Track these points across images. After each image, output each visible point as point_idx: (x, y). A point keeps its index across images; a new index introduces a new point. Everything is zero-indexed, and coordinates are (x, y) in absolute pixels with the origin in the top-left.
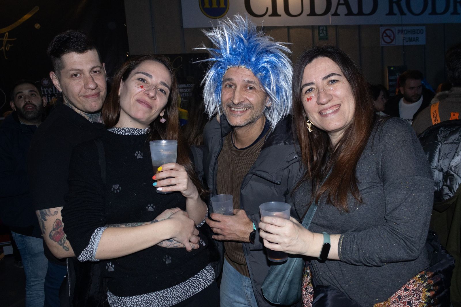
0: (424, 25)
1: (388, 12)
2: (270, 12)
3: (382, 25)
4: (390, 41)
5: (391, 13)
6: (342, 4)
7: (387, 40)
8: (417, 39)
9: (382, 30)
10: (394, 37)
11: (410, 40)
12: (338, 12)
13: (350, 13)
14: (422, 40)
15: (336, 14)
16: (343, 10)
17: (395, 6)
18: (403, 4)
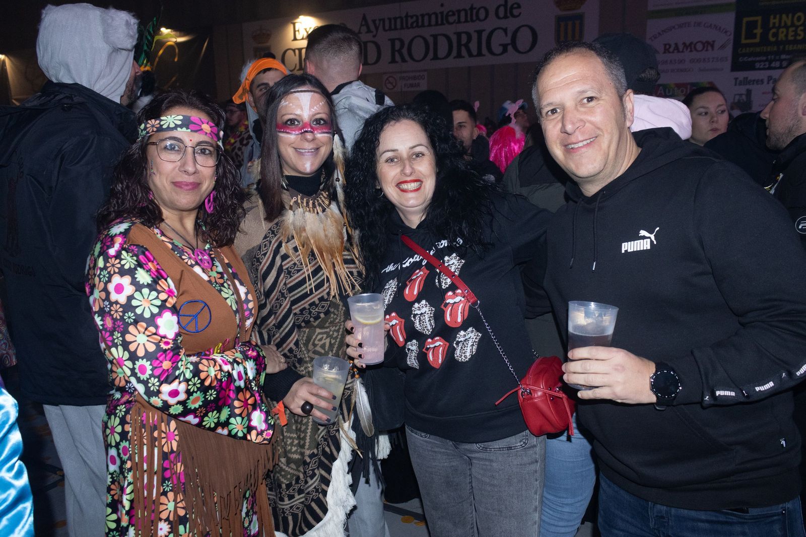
0: (425, 71)
1: (390, 61)
2: (298, 67)
3: (385, 73)
4: (392, 87)
5: (393, 61)
7: (390, 86)
8: (418, 85)
9: (385, 77)
10: (396, 84)
11: (412, 85)
14: (424, 85)
17: (397, 54)
18: (405, 51)
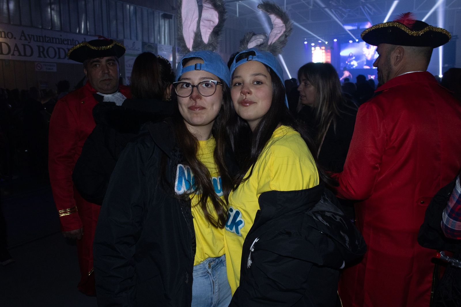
0: (55, 63)
1: (38, 56)
3: (36, 62)
5: (40, 56)
6: (16, 51)
7: (39, 68)
8: (53, 69)
9: (36, 64)
10: (42, 67)
11: (49, 69)
12: (14, 54)
13: (20, 55)
14: (55, 70)
15: (13, 55)
16: (16, 53)
17: (41, 54)
18: (45, 53)
